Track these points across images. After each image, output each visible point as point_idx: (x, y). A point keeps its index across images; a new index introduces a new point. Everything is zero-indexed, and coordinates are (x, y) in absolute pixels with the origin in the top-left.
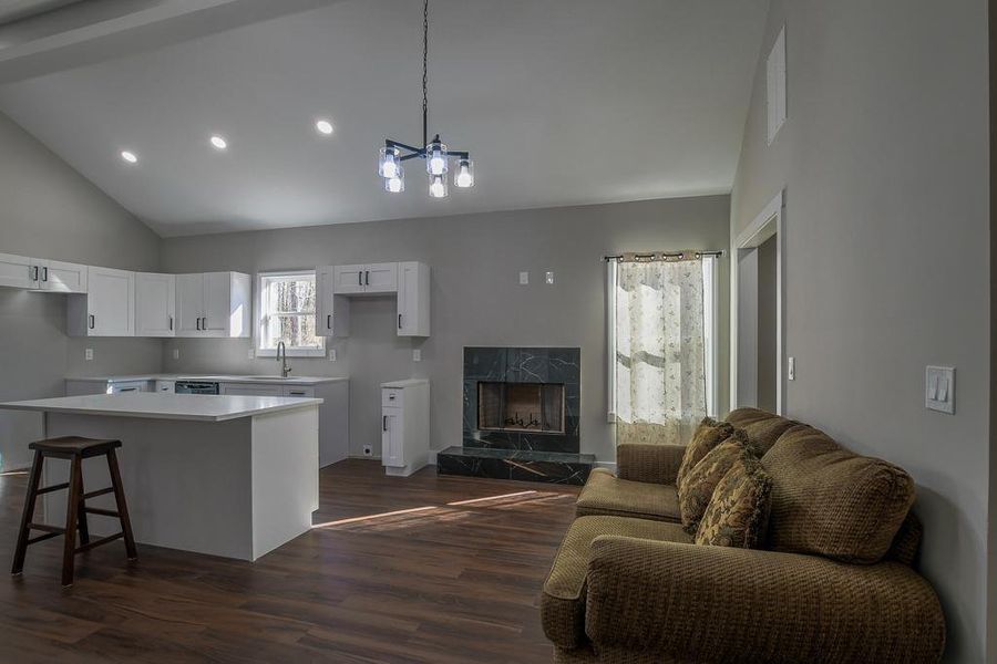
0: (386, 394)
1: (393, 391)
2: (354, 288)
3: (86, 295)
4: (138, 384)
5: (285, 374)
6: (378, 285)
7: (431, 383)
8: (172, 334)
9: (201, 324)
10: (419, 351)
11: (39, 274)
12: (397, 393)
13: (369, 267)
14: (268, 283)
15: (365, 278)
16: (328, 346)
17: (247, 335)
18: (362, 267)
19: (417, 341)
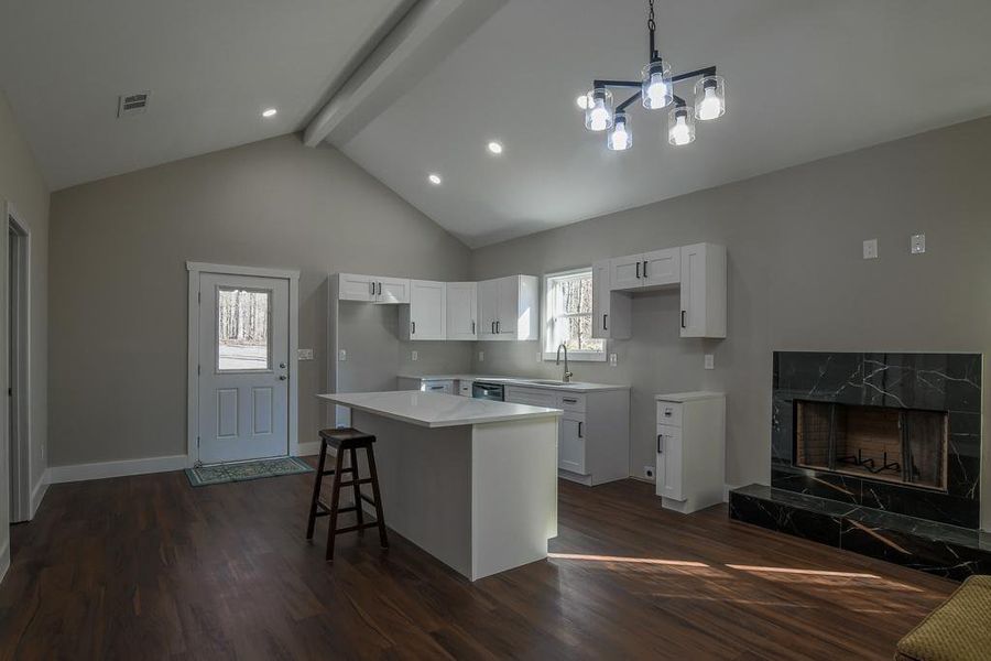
0: (661, 409)
1: (670, 405)
2: (631, 282)
3: (408, 305)
4: (447, 383)
5: (567, 379)
6: (658, 278)
7: (727, 397)
8: (474, 338)
9: (495, 327)
10: (712, 357)
11: (376, 289)
12: (676, 409)
13: (648, 256)
14: (555, 283)
15: (643, 269)
16: (609, 349)
17: (536, 339)
18: (640, 258)
19: (710, 344)
